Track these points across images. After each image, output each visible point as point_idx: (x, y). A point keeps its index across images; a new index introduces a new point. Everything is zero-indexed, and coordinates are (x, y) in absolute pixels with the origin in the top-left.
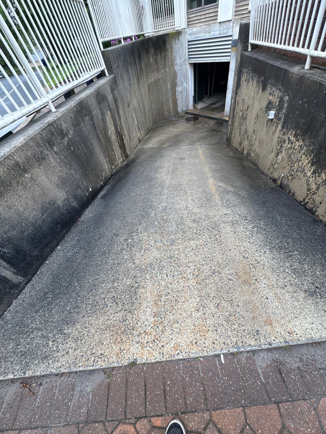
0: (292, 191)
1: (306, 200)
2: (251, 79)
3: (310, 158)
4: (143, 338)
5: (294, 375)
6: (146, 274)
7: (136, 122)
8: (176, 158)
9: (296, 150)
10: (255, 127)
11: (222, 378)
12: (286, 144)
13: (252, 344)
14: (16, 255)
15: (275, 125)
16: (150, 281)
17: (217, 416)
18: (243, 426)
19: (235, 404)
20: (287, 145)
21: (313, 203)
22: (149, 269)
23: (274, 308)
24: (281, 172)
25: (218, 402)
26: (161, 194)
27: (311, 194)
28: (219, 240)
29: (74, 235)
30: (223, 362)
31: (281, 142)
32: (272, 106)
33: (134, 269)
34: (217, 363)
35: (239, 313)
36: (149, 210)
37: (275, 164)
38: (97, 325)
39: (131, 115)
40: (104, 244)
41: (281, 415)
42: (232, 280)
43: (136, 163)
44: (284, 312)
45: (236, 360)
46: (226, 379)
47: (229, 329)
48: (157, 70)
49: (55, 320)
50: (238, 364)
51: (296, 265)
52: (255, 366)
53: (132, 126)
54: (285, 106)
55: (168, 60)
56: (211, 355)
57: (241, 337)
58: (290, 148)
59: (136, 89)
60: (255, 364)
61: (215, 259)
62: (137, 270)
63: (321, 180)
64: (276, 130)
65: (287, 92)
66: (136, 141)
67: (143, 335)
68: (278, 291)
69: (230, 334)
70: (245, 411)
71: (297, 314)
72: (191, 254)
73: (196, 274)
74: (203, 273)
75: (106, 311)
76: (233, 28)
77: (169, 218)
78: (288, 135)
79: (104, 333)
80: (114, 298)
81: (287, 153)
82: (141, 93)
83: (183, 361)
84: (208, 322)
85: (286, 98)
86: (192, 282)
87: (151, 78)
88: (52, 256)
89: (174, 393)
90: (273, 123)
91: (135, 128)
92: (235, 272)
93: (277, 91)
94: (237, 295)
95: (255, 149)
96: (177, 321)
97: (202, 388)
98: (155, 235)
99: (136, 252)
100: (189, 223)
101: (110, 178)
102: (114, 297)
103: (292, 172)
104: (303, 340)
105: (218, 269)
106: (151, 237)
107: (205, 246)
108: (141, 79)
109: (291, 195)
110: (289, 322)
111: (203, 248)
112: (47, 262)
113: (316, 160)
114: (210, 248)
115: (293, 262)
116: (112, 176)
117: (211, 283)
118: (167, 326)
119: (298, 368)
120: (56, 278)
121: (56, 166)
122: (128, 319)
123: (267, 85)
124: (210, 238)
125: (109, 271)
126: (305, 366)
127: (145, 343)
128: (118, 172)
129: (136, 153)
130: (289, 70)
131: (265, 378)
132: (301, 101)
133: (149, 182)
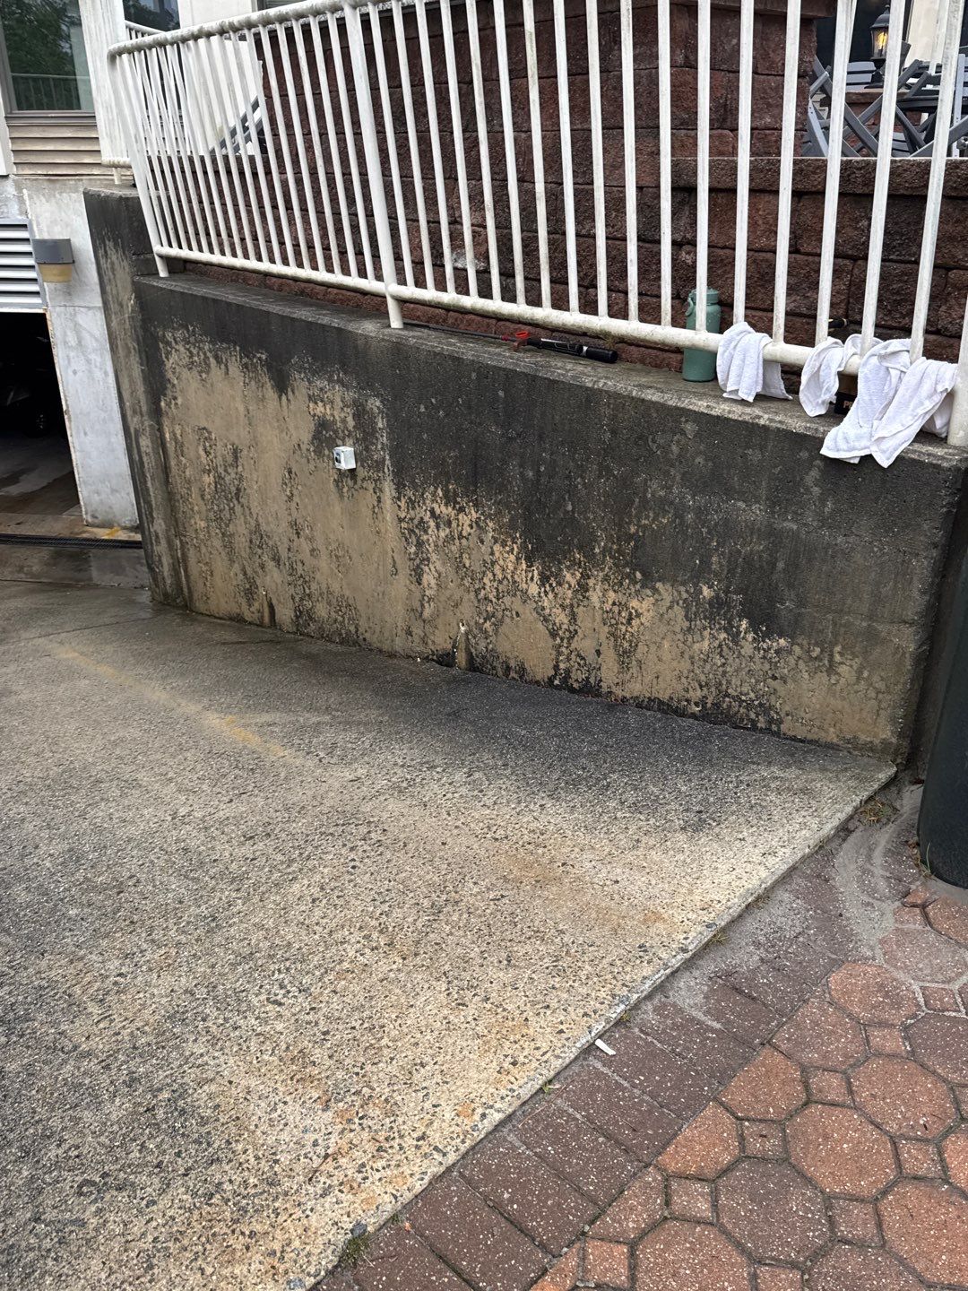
0: (512, 664)
1: (562, 666)
2: (212, 360)
3: (515, 546)
4: (335, 1172)
5: (763, 977)
6: (178, 1048)
9: (467, 539)
10: (293, 510)
11: (634, 1086)
12: (430, 532)
13: (646, 975)
15: (371, 486)
16: (218, 1054)
17: (672, 1159)
18: (737, 1131)
19: (695, 1105)
20: (434, 535)
21: (582, 662)
22: (176, 1030)
23: (644, 889)
24: (455, 624)
25: (655, 1132)
27: (565, 641)
28: (389, 841)
30: (611, 1052)
31: (413, 531)
32: (336, 432)
34: (599, 1065)
35: (573, 943)
37: (422, 606)
41: (788, 1057)
42: (502, 896)
44: (669, 883)
45: (637, 1030)
46: (642, 1078)
47: (576, 985)
50: (647, 1034)
51: (631, 796)
52: (683, 1012)
54: (380, 425)
56: (573, 1057)
57: (615, 978)
58: (450, 539)
60: (681, 1010)
61: (415, 882)
62: (126, 1062)
63: (570, 592)
64: (379, 501)
65: (372, 387)
67: (328, 1166)
68: (629, 857)
69: (584, 991)
70: (722, 1104)
71: (696, 872)
72: (318, 913)
73: (382, 943)
74: (401, 929)
76: (21, 200)
77: (126, 874)
78: (424, 503)
81: (447, 558)
83: (509, 1126)
84: (510, 1007)
85: (374, 404)
86: (386, 965)
89: (539, 1201)
90: (359, 482)
92: (497, 879)
93: (334, 388)
94: (542, 916)
95: (324, 586)
96: (416, 1065)
97: (601, 1140)
100: (229, 851)
103: (487, 605)
104: (737, 904)
105: (444, 897)
107: (352, 875)
109: (516, 676)
110: (691, 892)
111: (351, 881)
113: (533, 544)
114: (374, 868)
115: (621, 794)
117: (450, 934)
118: (395, 1094)
119: (762, 960)
122: (225, 1180)
123: (289, 375)
124: (352, 848)
126: (771, 950)
127: (356, 1175)
130: (350, 328)
131: (718, 1020)
132: (422, 406)
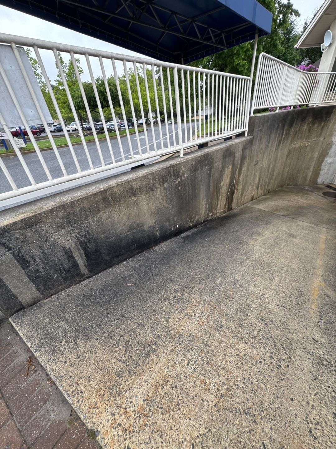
4: (120, 415)
6: (170, 342)
7: (257, 181)
8: (284, 231)
14: (94, 252)
16: (168, 354)
22: (176, 339)
26: (241, 263)
28: (282, 371)
29: (141, 259)
33: (163, 328)
36: (217, 273)
38: (99, 358)
39: (253, 174)
40: (157, 283)
43: (235, 219)
48: (308, 138)
49: (80, 324)
53: (251, 183)
55: (327, 131)
59: (272, 152)
62: (165, 332)
66: (248, 198)
67: (122, 411)
72: (232, 359)
73: (221, 392)
74: (231, 398)
75: (114, 351)
77: (233, 297)
79: (97, 372)
80: (128, 344)
82: (277, 156)
86: (210, 399)
87: (296, 144)
88: (116, 267)
91: (253, 185)
92: (279, 442)
96: (161, 432)
98: (206, 305)
99: (177, 310)
100: (253, 317)
101: (202, 223)
102: (129, 341)
105: (256, 413)
106: (201, 305)
107: (256, 363)
108: (283, 143)
111: (252, 364)
112: (110, 270)
114: (263, 371)
116: (204, 222)
117: (234, 425)
118: (148, 428)
120: (106, 287)
121: (159, 198)
122: (123, 378)
124: (271, 357)
125: (142, 312)
127: (117, 424)
128: (213, 220)
129: (242, 209)
133: (236, 244)
